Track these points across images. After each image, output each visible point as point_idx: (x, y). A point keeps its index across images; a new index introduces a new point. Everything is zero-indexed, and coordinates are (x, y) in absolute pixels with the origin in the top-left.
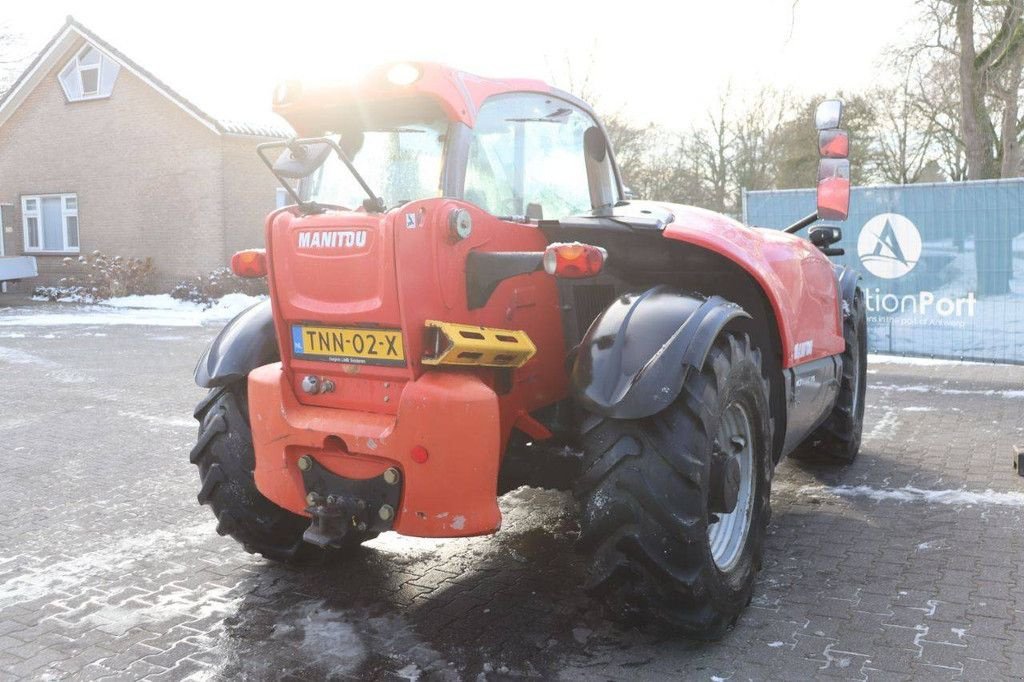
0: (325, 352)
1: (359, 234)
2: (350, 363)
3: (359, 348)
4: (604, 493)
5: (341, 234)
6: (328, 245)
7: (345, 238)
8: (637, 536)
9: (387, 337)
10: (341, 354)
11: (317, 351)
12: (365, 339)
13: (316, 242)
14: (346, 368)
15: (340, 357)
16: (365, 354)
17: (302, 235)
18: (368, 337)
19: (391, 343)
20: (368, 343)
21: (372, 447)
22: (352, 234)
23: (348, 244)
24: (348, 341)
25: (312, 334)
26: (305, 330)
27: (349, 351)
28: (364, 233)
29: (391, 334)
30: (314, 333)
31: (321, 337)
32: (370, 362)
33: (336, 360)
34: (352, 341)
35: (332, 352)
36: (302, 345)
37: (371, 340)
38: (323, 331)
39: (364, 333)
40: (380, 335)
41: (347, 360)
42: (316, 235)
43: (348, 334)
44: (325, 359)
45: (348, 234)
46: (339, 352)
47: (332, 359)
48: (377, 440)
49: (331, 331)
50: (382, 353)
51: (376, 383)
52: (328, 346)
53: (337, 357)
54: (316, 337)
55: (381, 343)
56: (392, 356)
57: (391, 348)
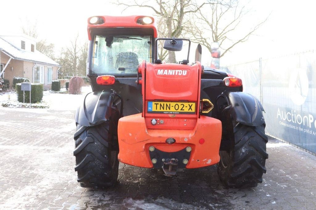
0: (162, 110)
1: (184, 71)
2: (172, 114)
3: (177, 108)
4: (245, 148)
6: (171, 74)
7: (178, 72)
8: (255, 159)
9: (189, 105)
11: (158, 110)
12: (180, 105)
13: (166, 73)
14: (170, 116)
15: (169, 112)
16: (179, 110)
17: (159, 70)
18: (181, 105)
20: (181, 107)
21: (186, 140)
22: (181, 71)
23: (179, 74)
24: (172, 106)
25: (157, 104)
26: (154, 103)
27: (172, 109)
28: (186, 71)
29: (190, 104)
30: (158, 104)
31: (161, 105)
32: (181, 113)
33: (166, 113)
34: (174, 106)
35: (165, 110)
36: (152, 108)
37: (182, 106)
38: (162, 103)
39: (179, 104)
40: (186, 104)
41: (171, 113)
42: (166, 71)
43: (173, 104)
44: (162, 113)
45: (179, 71)
46: (168, 110)
47: (165, 113)
48: (188, 138)
49: (165, 103)
50: (186, 110)
51: (181, 120)
52: (163, 108)
53: (167, 112)
54: (158, 106)
55: (186, 107)
56: (190, 111)
57: (190, 108)
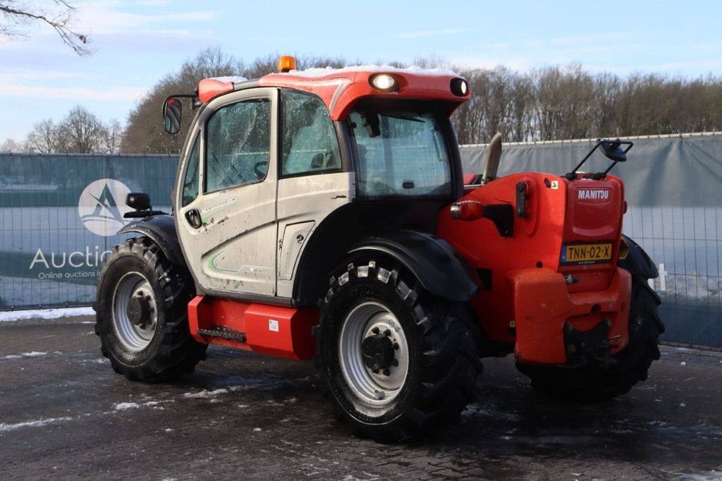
0: (577, 259)
2: (587, 264)
3: (592, 254)
5: (599, 192)
6: (593, 197)
9: (605, 247)
10: (584, 259)
11: (573, 260)
12: (595, 249)
13: (588, 196)
14: (584, 267)
15: (583, 261)
16: (594, 258)
17: (580, 191)
19: (607, 250)
20: (597, 252)
22: (603, 191)
24: (588, 252)
25: (571, 249)
27: (588, 257)
28: (608, 192)
30: (573, 249)
31: (576, 251)
32: (597, 262)
33: (580, 263)
34: (590, 252)
35: (580, 259)
37: (598, 249)
38: (577, 247)
39: (596, 246)
40: (602, 247)
41: (586, 262)
42: (588, 192)
43: (589, 247)
44: (576, 263)
49: (581, 247)
50: (602, 257)
51: (595, 274)
52: (578, 255)
53: (581, 261)
54: (573, 251)
55: (602, 251)
56: (606, 257)
57: (606, 253)
